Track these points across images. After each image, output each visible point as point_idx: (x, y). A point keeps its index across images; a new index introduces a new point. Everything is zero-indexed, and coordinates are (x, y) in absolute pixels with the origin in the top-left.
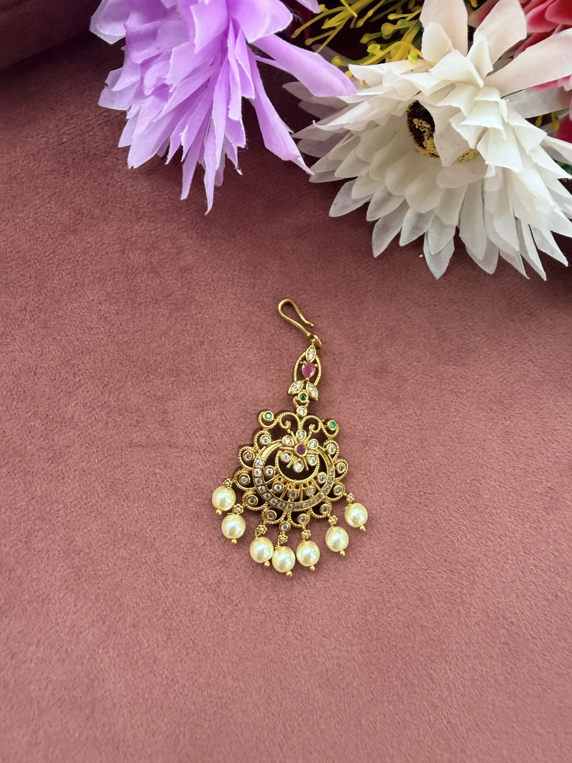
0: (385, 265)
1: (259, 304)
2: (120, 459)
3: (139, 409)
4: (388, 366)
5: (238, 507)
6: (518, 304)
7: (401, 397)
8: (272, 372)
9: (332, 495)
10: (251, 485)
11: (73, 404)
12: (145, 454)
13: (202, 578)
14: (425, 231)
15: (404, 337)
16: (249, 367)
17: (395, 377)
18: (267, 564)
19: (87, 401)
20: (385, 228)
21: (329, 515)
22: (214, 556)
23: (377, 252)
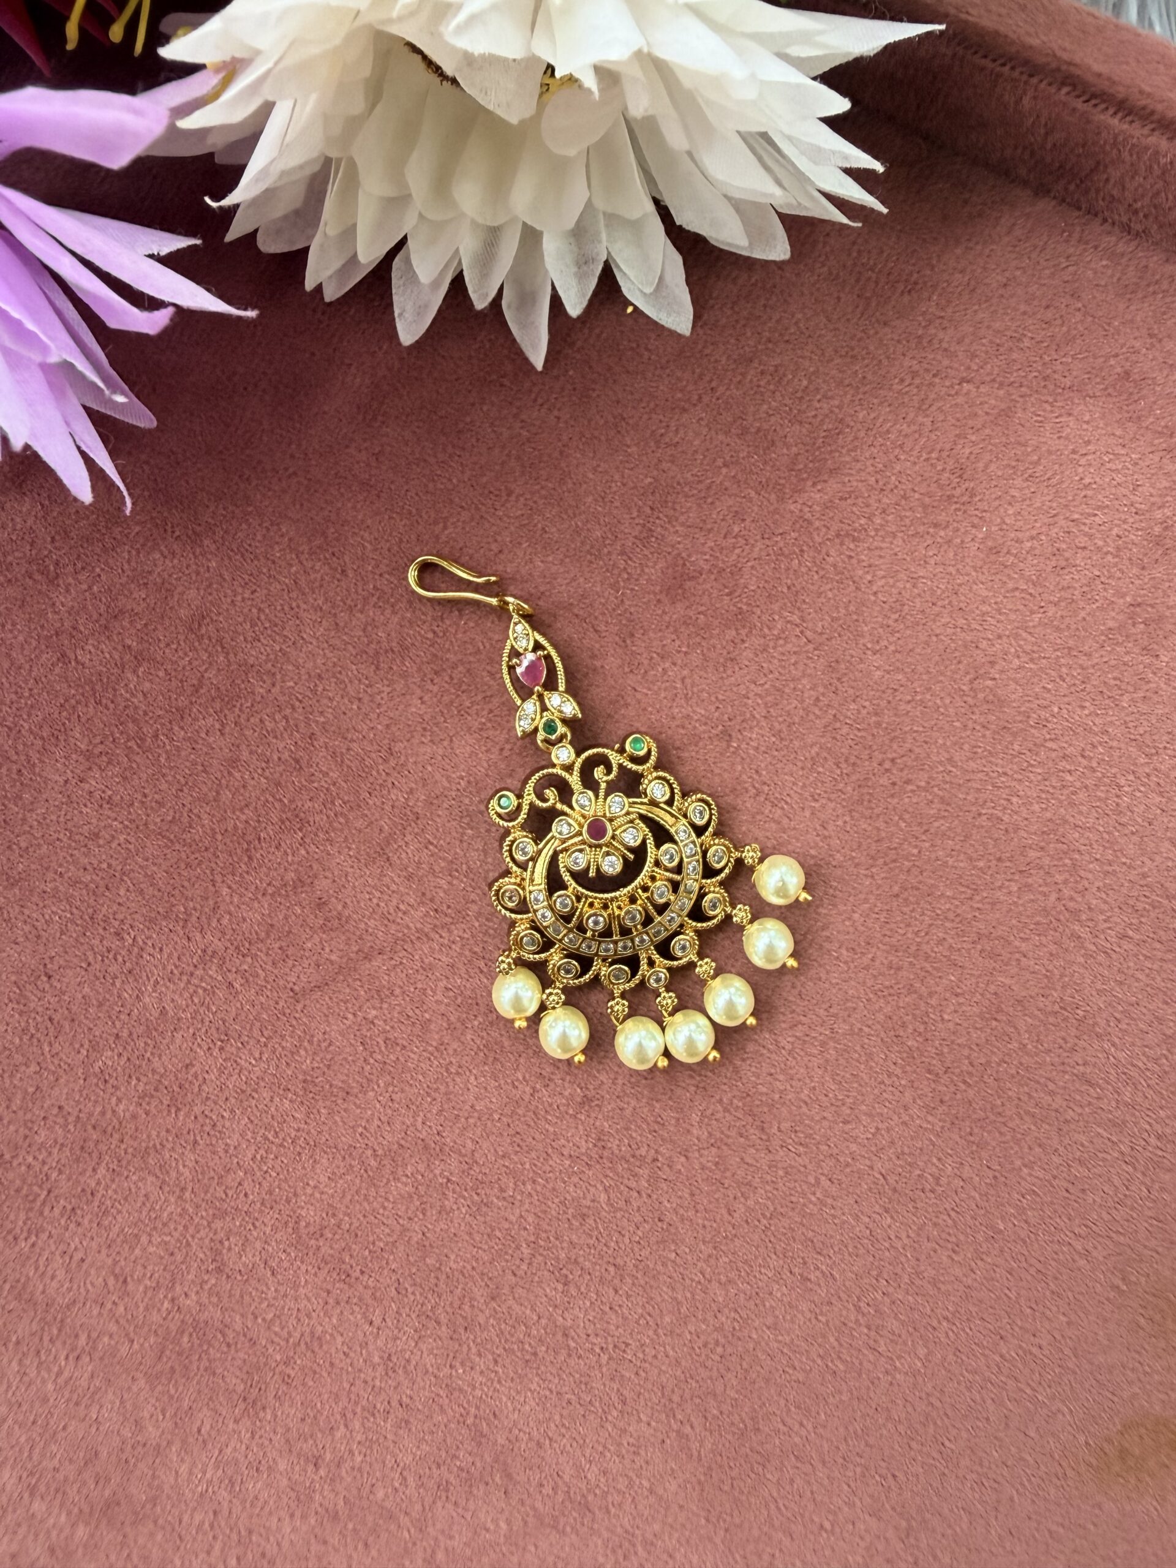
0: (571, 373)
1: (374, 600)
2: (293, 1032)
3: (272, 925)
4: (688, 564)
5: (551, 994)
8: (473, 711)
9: (709, 872)
10: (547, 945)
11: (150, 989)
12: (331, 998)
13: (565, 1151)
14: (604, 255)
15: (686, 489)
16: (425, 729)
18: (663, 1063)
19: (170, 967)
20: (526, 300)
21: (729, 910)
22: (564, 1101)
23: (538, 358)
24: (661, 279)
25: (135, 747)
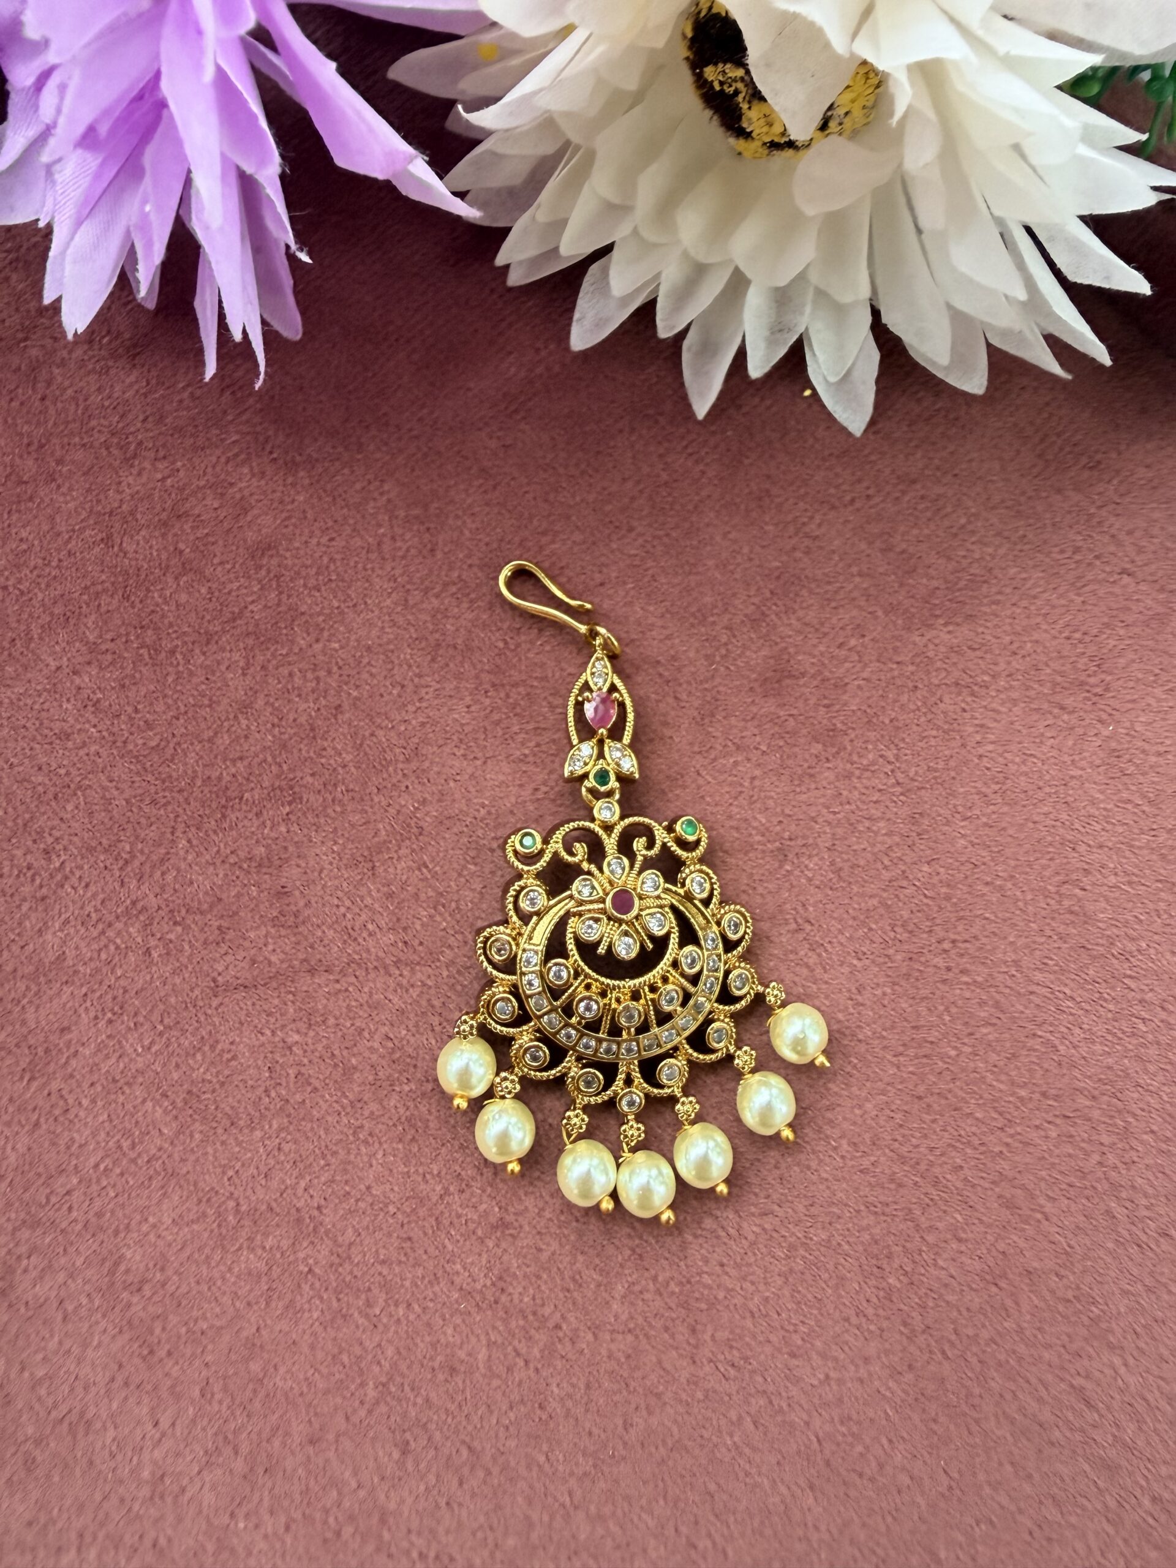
0: (729, 433)
1: (454, 589)
2: (197, 1029)
3: (220, 900)
5: (505, 1079)
6: (1061, 449)
7: (839, 725)
8: (520, 738)
9: (726, 997)
10: (522, 1018)
11: (57, 925)
12: (254, 1004)
13: (458, 1280)
14: (802, 330)
15: (813, 586)
16: (461, 741)
17: (815, 683)
18: (608, 1205)
19: (89, 909)
20: (709, 349)
21: (732, 1049)
22: (475, 1217)
23: (702, 408)
24: (848, 374)
25: (146, 657)
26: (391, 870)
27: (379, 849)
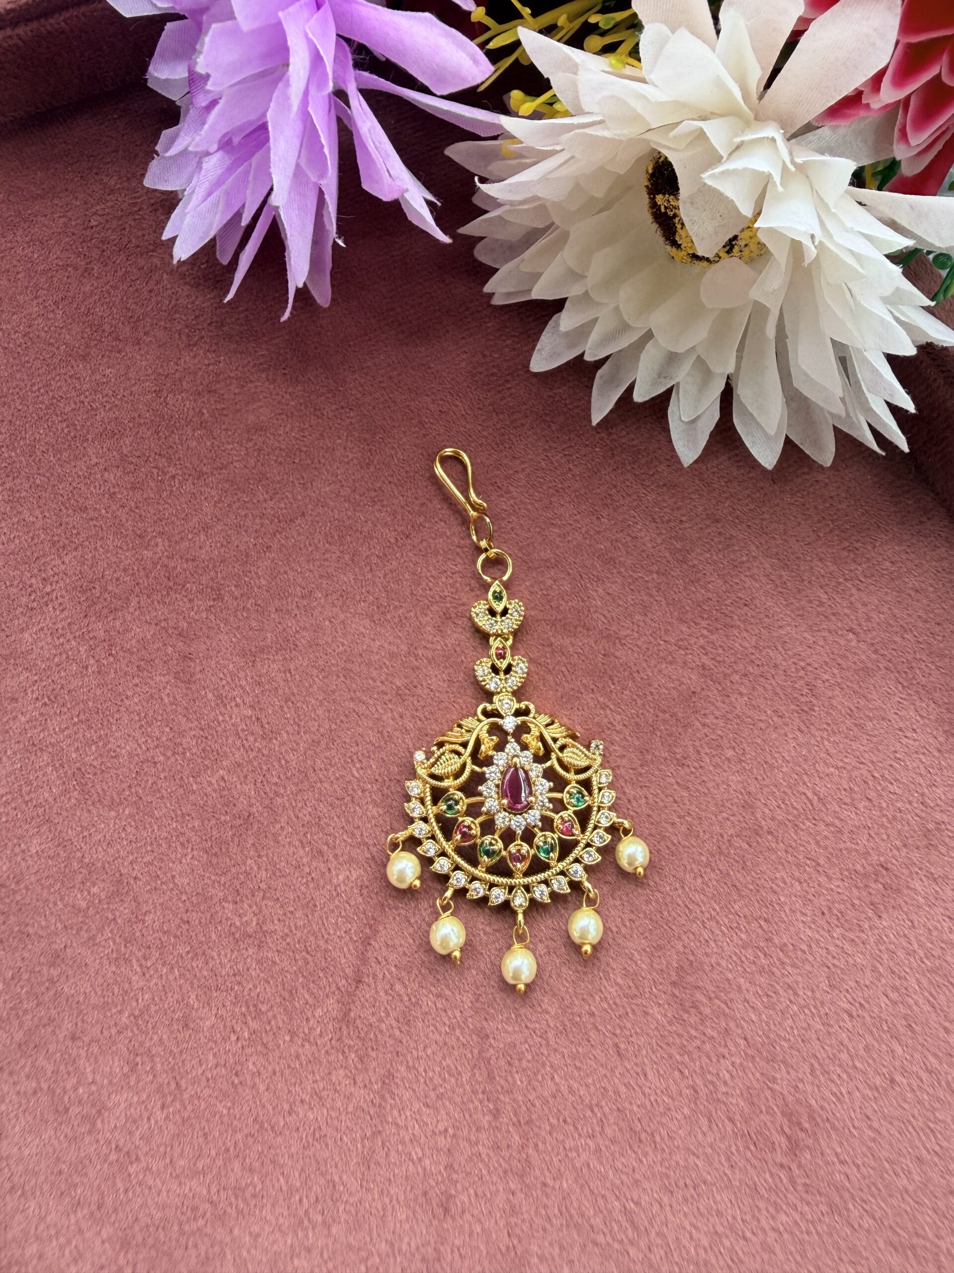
14: (676, 382)
20: (613, 380)
23: (596, 418)
24: (697, 418)
26: (266, 667)
27: (262, 651)
